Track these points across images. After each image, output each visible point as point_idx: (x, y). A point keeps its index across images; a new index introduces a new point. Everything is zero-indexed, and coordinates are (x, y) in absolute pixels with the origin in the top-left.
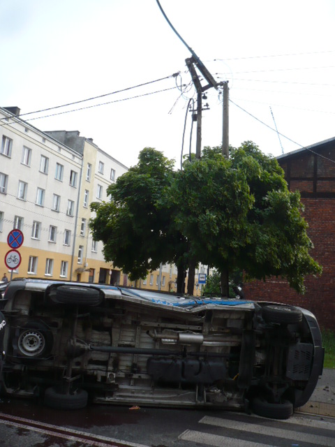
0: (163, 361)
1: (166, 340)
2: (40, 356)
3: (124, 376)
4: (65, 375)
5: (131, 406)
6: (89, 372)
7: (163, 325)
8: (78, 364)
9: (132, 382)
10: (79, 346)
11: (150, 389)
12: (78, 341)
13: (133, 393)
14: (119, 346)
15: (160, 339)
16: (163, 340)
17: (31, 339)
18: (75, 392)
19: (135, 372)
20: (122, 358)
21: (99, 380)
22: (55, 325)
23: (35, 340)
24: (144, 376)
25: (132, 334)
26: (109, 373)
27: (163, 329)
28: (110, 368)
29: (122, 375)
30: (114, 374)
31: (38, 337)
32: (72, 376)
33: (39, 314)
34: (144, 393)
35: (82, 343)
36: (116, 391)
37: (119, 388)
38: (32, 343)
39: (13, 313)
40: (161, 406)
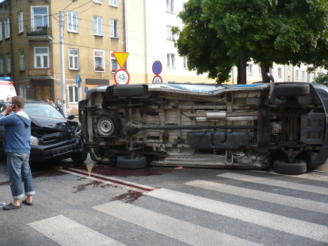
0: (197, 134)
1: (200, 118)
2: (113, 135)
3: (171, 146)
4: (129, 147)
5: (177, 167)
6: (147, 145)
7: (195, 107)
8: (141, 139)
9: (179, 150)
10: (133, 126)
11: (191, 154)
12: (133, 123)
13: (179, 158)
14: (166, 124)
15: (195, 117)
16: (197, 118)
17: (105, 124)
18: (137, 158)
19: (180, 143)
20: (170, 133)
21: (155, 149)
22: (122, 113)
23: (108, 125)
24: (186, 146)
25: (175, 116)
26: (160, 145)
27: (196, 110)
28: (161, 141)
29: (170, 145)
30: (164, 145)
31: (109, 122)
32: (134, 147)
33: (110, 107)
34: (186, 158)
35: (136, 124)
36: (166, 157)
37: (168, 155)
38: (106, 126)
39: (92, 108)
40: (199, 166)
